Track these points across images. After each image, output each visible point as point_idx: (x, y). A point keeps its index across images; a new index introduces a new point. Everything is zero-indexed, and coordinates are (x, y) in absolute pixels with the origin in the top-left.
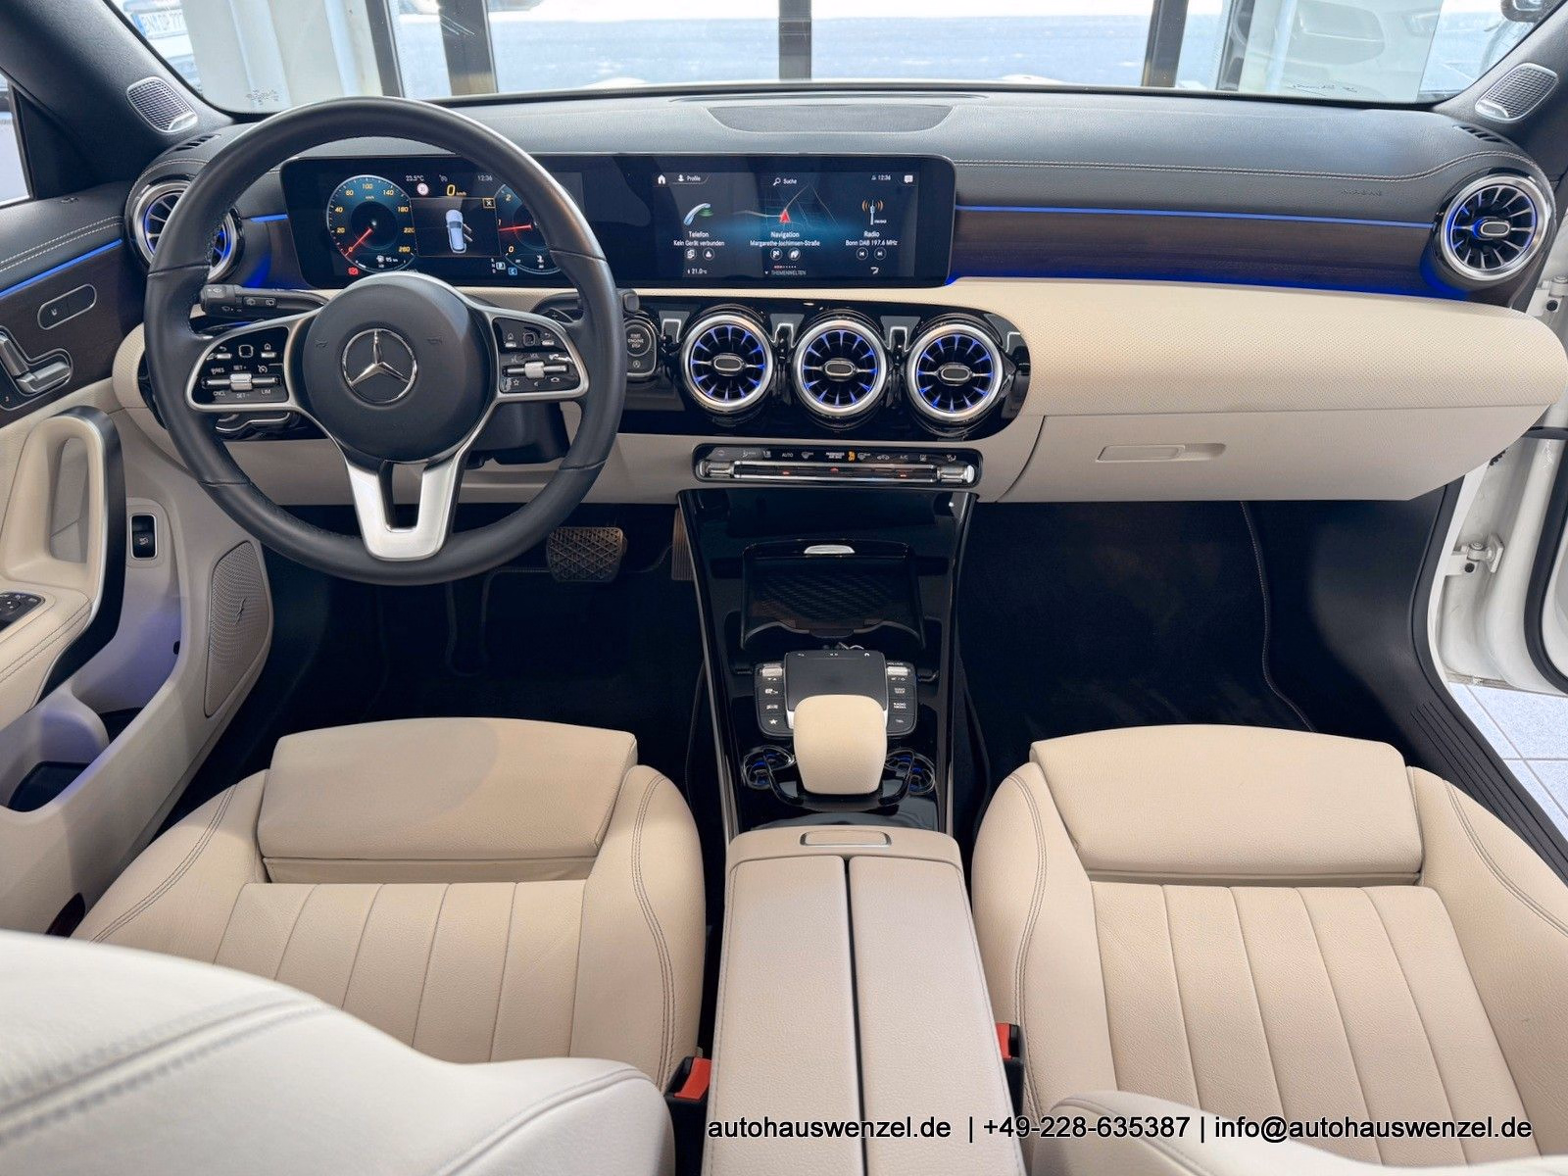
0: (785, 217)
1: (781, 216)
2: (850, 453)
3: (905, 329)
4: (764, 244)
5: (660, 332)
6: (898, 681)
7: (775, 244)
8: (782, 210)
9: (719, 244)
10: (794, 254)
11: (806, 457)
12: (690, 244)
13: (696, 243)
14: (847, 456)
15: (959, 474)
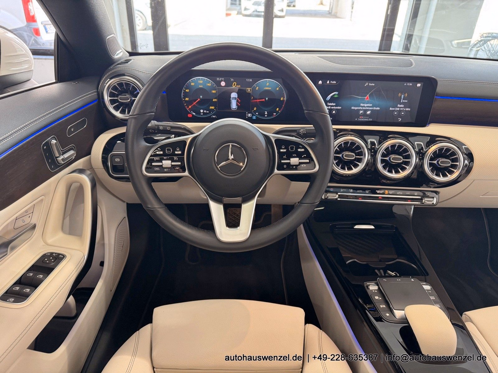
0: (367, 98)
2: (386, 191)
4: (357, 108)
7: (362, 108)
8: (367, 95)
9: (339, 108)
10: (369, 112)
11: (367, 192)
13: (330, 107)
15: (432, 201)
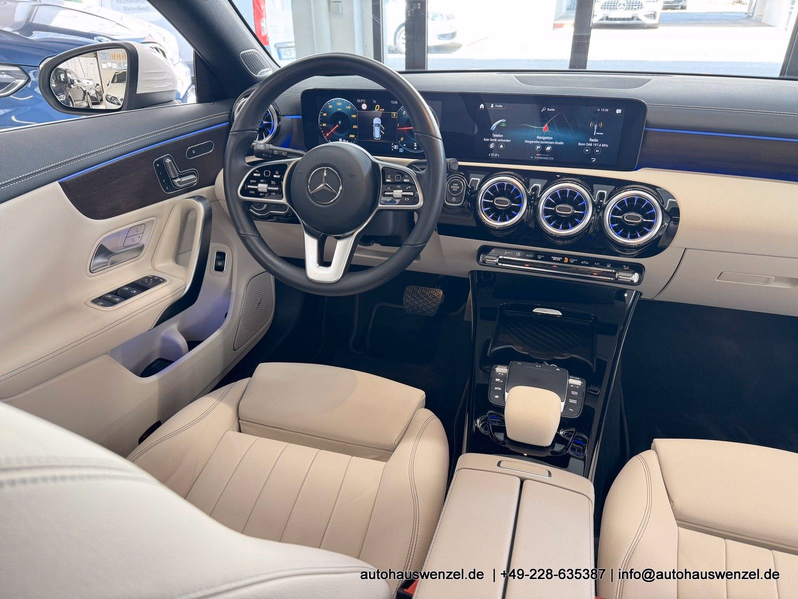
0: (546, 128)
1: (544, 128)
2: (566, 258)
3: (605, 192)
4: (532, 142)
5: (469, 184)
6: (575, 388)
7: (539, 142)
8: (545, 125)
9: (508, 141)
10: (548, 148)
11: (539, 258)
12: (492, 140)
13: (495, 140)
14: (563, 260)
15: (630, 277)
